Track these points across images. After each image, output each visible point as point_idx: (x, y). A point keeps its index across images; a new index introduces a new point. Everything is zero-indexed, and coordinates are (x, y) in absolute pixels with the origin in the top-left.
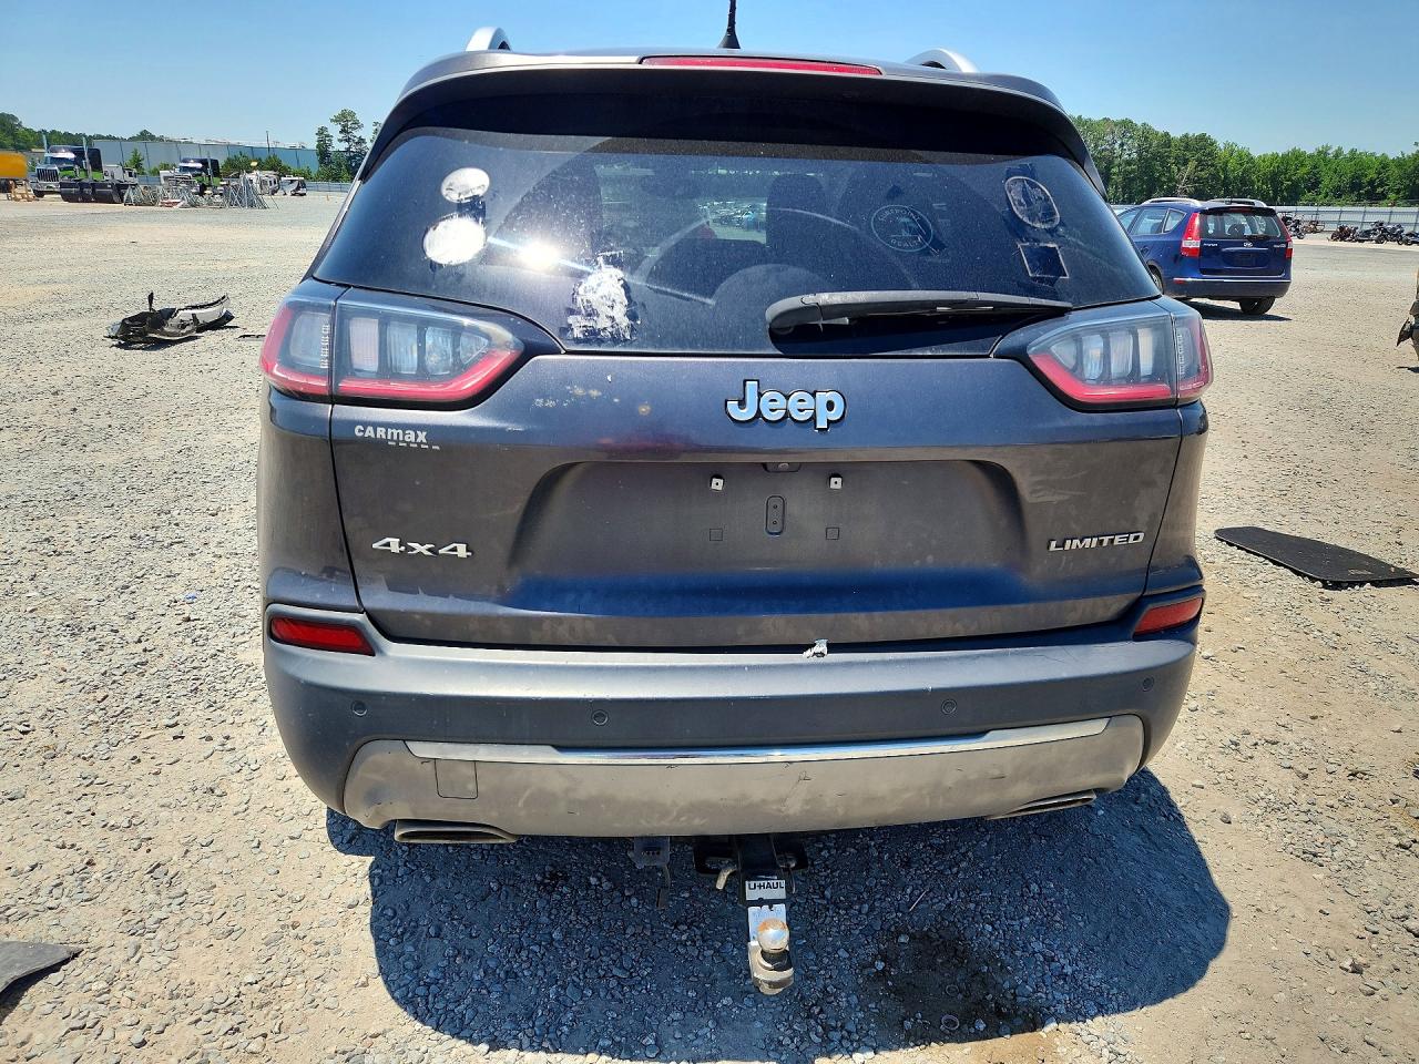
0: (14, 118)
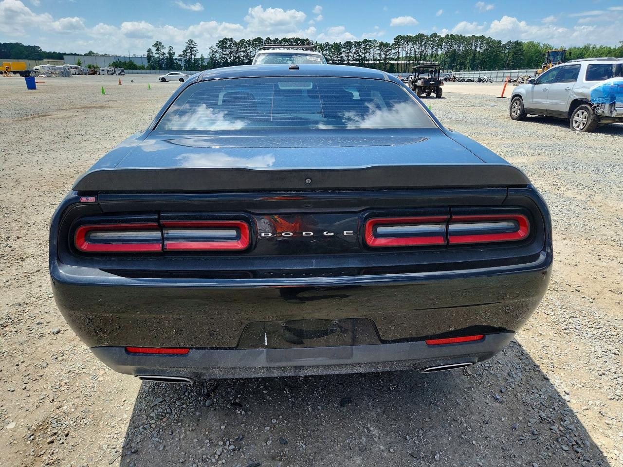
0: (39, 48)
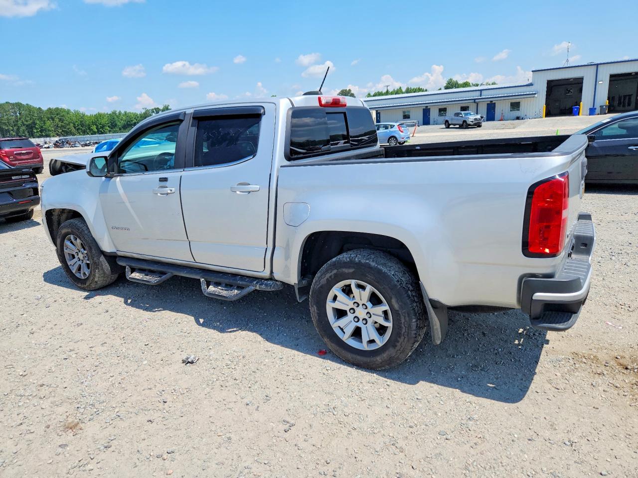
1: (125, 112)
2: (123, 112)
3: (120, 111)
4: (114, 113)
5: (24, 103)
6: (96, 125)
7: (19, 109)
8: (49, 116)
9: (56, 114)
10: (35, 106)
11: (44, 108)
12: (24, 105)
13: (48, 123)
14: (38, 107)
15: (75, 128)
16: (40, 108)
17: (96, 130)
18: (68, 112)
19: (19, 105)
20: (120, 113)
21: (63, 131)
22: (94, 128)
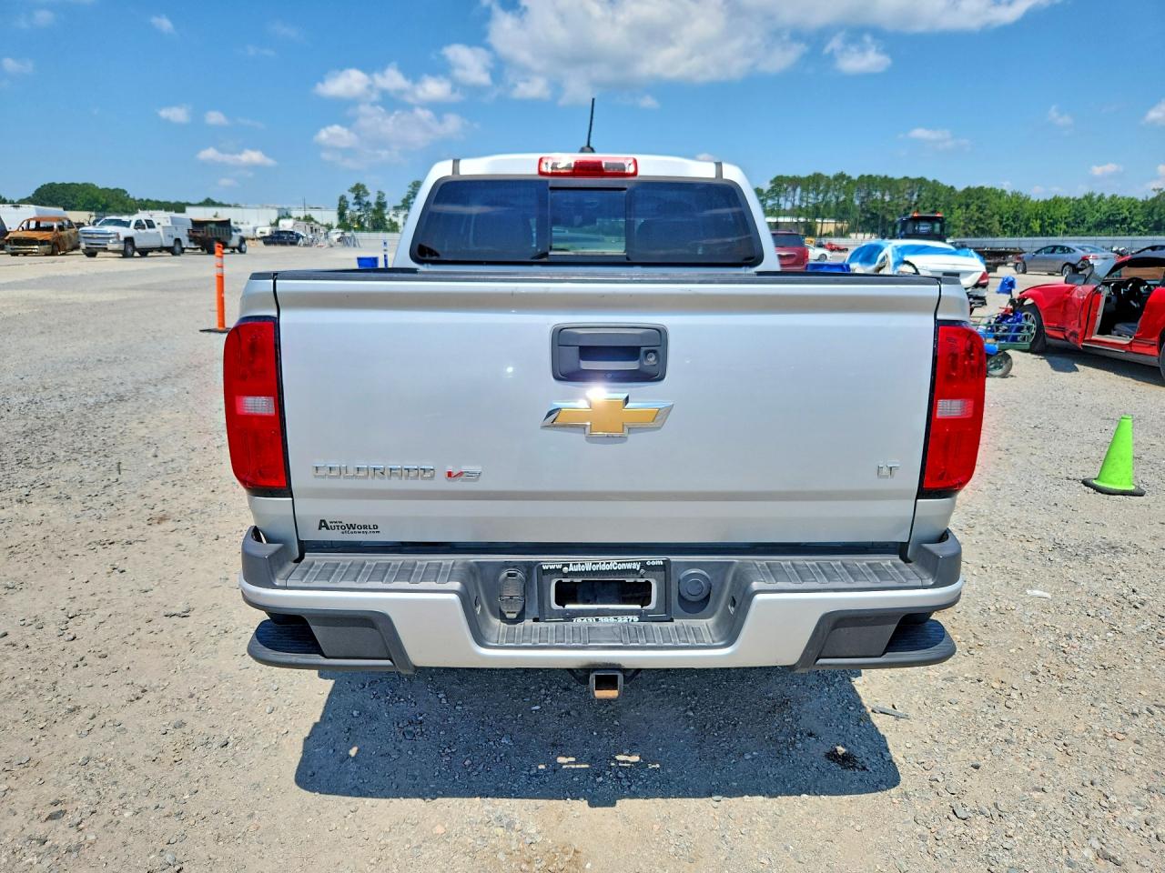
1: (1113, 197)
2: (1107, 196)
3: (1102, 194)
4: (1088, 198)
5: (930, 178)
6: (1042, 219)
7: (920, 188)
8: (963, 201)
9: (975, 197)
10: (945, 184)
11: (960, 188)
12: (929, 182)
13: (958, 213)
14: (949, 186)
15: (1001, 223)
16: (952, 187)
17: (1038, 230)
18: (1001, 194)
19: (921, 182)
20: (1100, 198)
21: (978, 228)
22: (1036, 225)
